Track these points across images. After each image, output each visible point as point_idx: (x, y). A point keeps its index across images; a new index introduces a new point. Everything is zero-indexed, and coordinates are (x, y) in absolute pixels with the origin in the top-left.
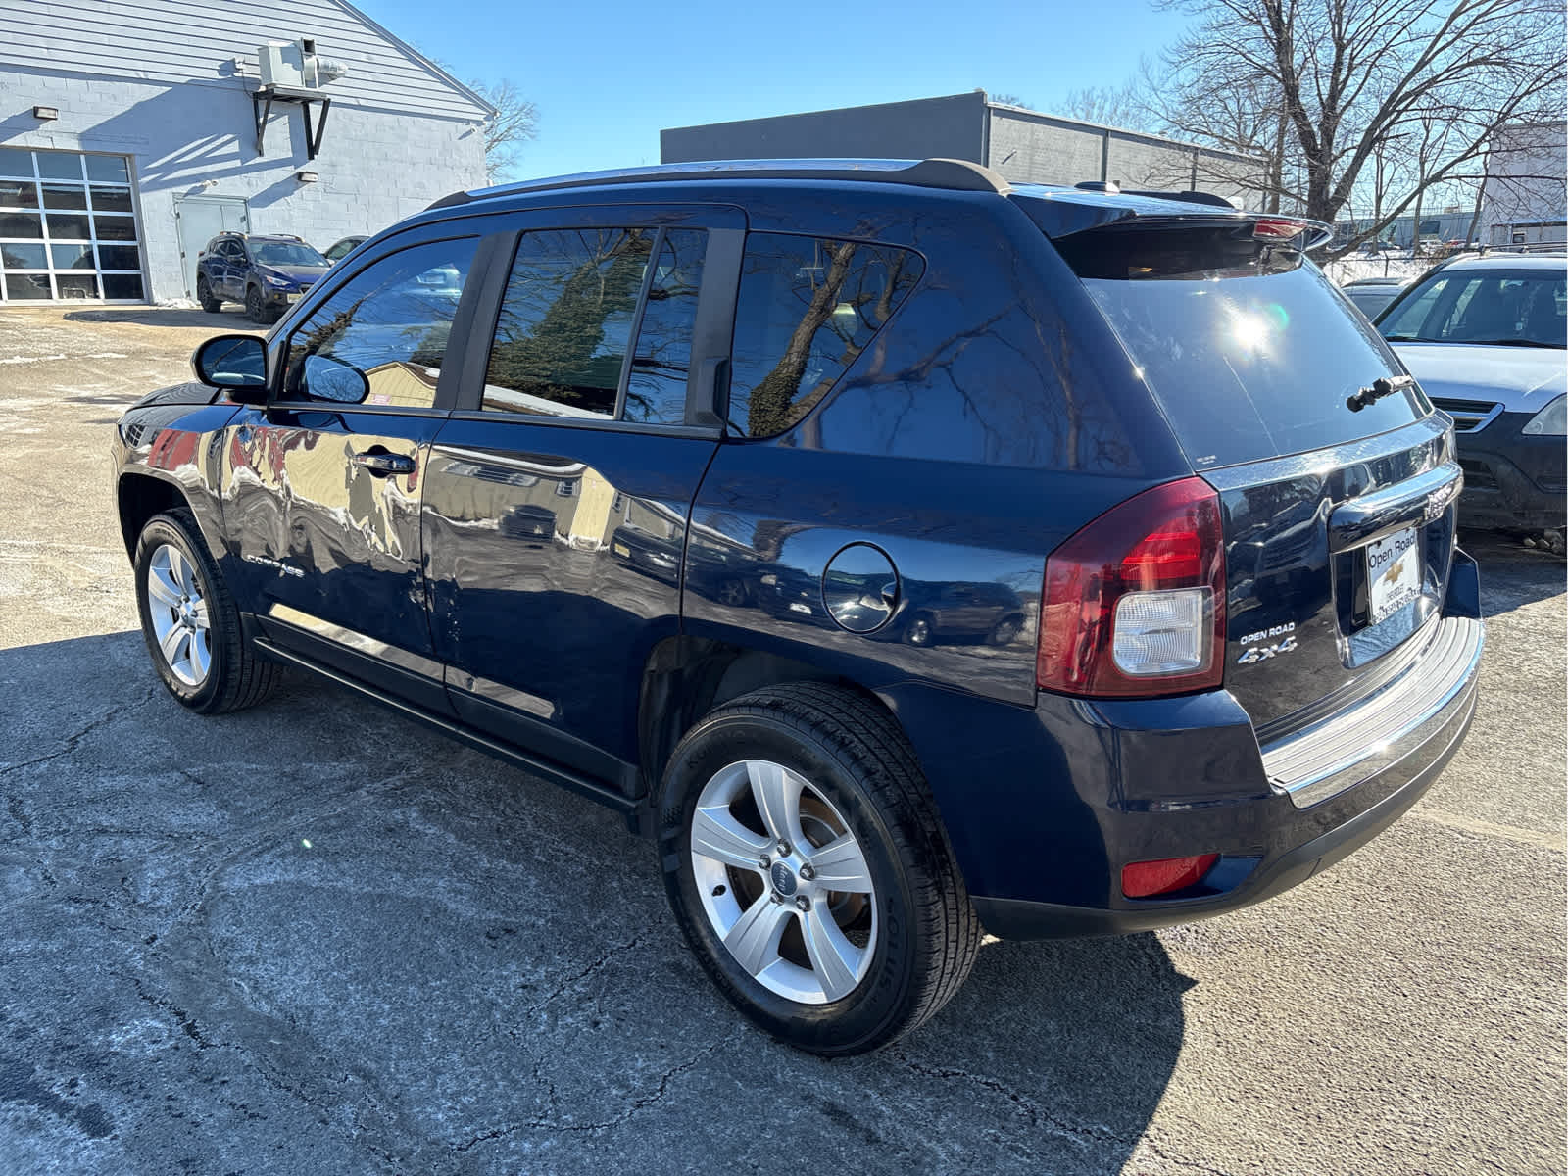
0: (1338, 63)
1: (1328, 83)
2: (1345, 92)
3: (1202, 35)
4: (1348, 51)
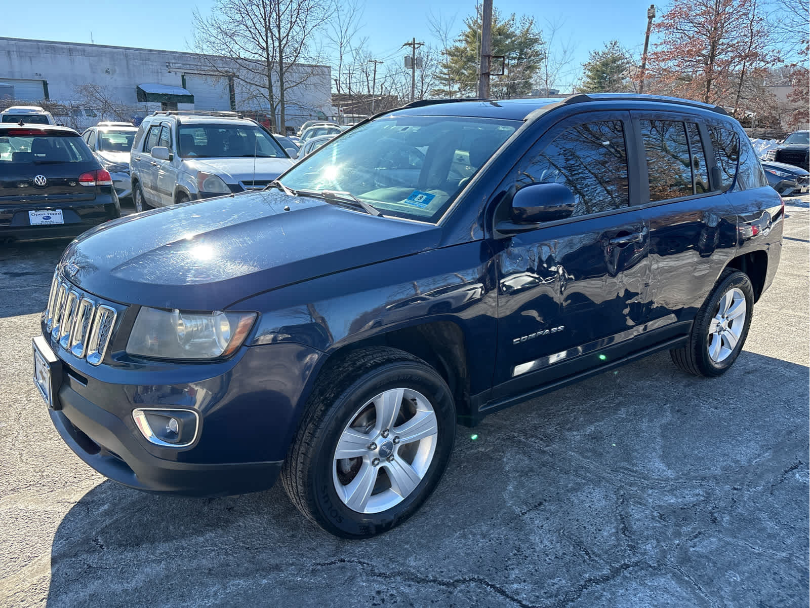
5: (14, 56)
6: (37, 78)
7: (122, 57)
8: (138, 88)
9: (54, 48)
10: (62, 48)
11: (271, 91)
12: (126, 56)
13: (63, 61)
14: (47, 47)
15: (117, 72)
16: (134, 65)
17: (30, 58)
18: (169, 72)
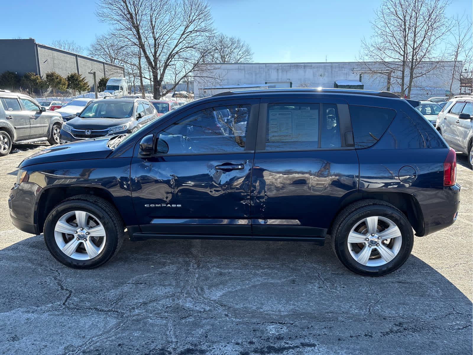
0: (155, 44)
1: (153, 49)
2: (158, 52)
3: (115, 31)
4: (157, 41)
5: (280, 71)
6: (288, 81)
7: (329, 67)
8: (335, 83)
9: (298, 65)
10: (301, 66)
11: (403, 81)
12: (332, 67)
13: (301, 71)
14: (294, 66)
15: (326, 75)
16: (335, 71)
17: (287, 71)
18: (353, 73)
